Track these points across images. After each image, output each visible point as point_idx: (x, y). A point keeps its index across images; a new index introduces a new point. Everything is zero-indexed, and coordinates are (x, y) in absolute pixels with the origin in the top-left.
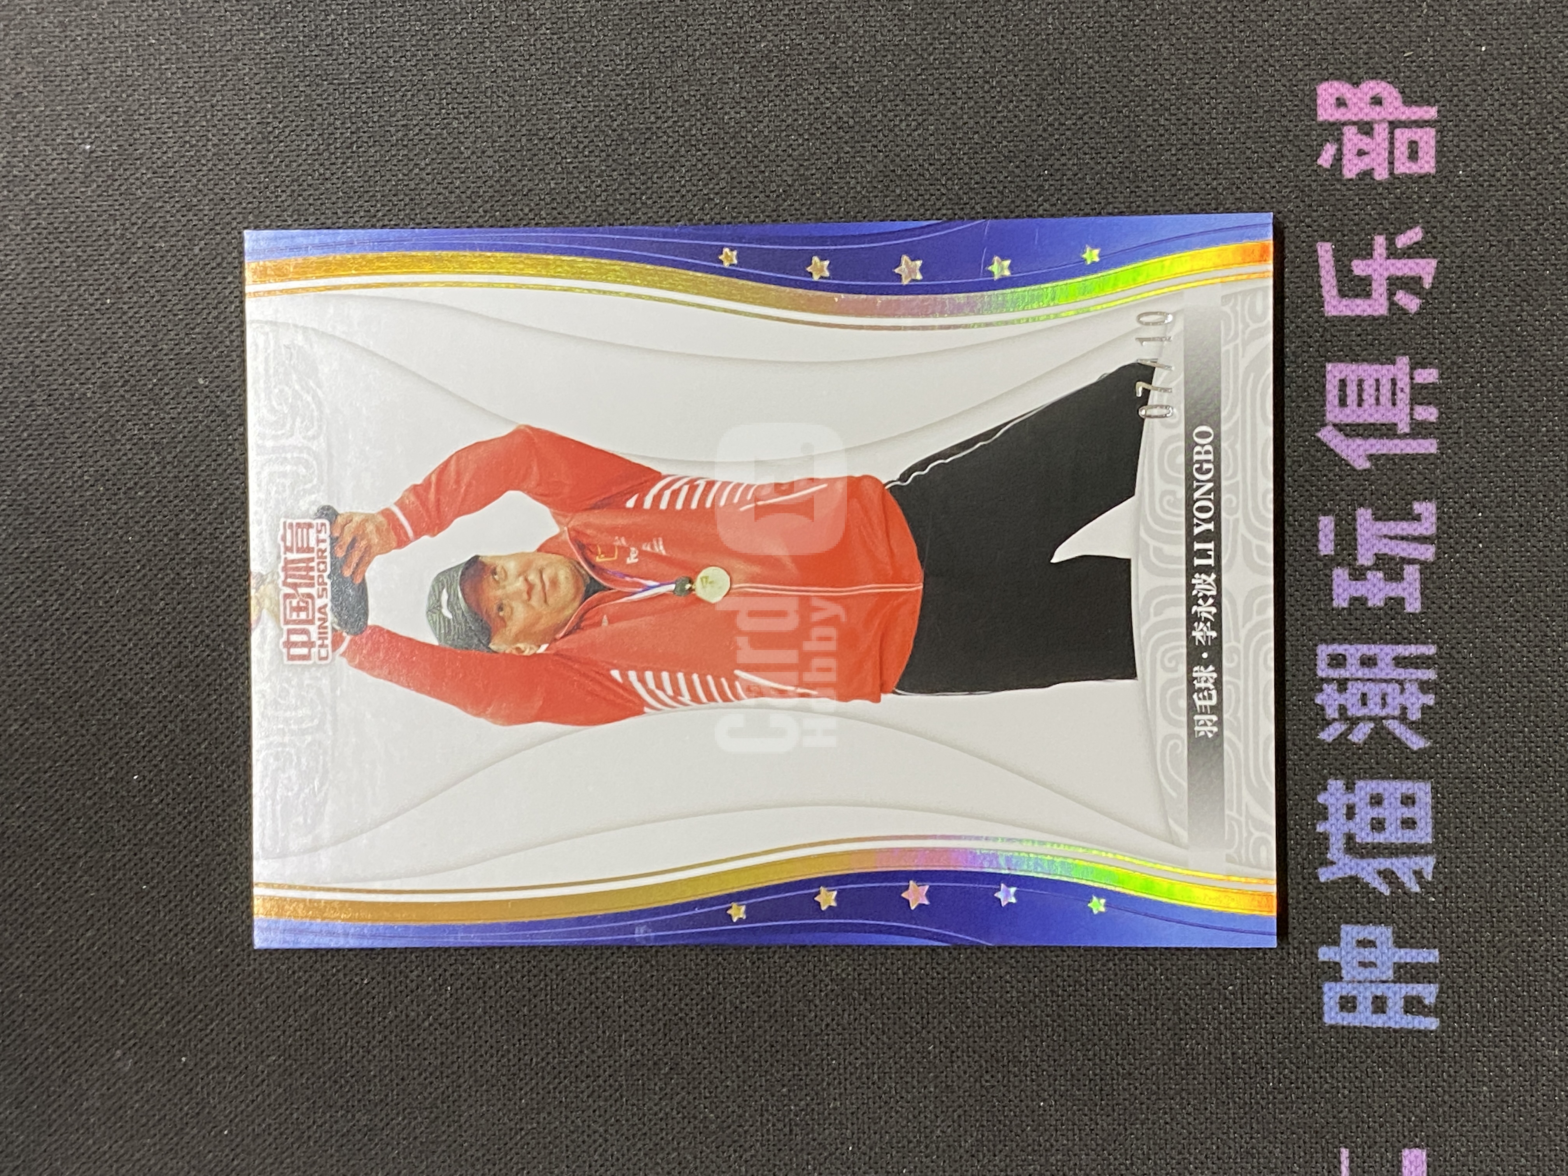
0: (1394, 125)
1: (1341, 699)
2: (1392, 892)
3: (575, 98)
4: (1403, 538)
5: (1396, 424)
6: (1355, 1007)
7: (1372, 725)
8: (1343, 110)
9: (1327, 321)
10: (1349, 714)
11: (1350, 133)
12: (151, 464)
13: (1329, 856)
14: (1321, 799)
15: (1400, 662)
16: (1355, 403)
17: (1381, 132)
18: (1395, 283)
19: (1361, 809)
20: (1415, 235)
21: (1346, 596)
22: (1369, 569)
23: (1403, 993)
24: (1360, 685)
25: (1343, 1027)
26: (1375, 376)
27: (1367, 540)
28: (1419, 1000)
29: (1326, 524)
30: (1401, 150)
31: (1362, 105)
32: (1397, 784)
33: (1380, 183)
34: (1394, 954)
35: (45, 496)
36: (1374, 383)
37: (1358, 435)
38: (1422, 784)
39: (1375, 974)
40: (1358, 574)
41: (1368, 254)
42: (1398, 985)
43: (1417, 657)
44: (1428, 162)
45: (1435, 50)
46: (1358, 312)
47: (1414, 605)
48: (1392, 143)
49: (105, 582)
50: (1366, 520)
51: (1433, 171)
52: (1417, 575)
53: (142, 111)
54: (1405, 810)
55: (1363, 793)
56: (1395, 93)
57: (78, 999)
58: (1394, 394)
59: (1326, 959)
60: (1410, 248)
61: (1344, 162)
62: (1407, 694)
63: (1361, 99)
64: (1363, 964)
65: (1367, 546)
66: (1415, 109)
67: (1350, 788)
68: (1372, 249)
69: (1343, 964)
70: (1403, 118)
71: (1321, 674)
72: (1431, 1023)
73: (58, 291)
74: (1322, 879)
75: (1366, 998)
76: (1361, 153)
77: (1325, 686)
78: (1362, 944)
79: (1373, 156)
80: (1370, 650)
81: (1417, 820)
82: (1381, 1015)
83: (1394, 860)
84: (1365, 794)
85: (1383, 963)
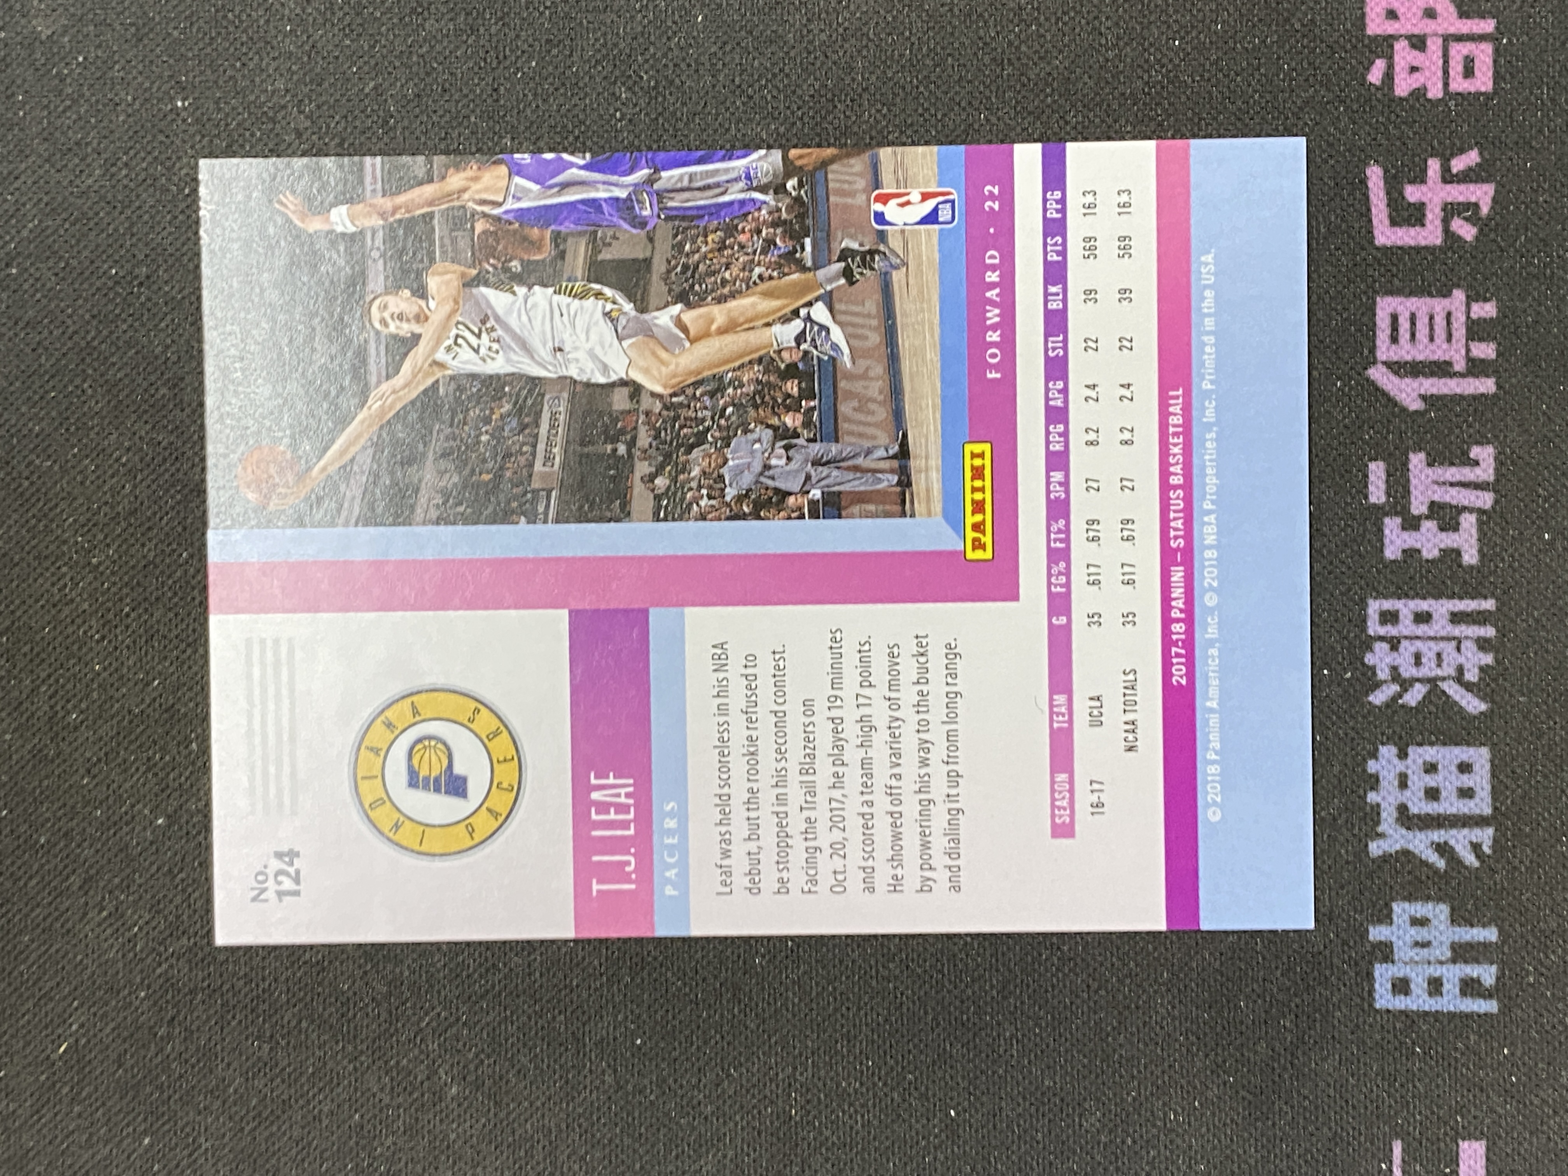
0: (1447, 39)
1: (1393, 660)
2: (1448, 866)
4: (1458, 485)
5: (1448, 362)
6: (1408, 991)
7: (1428, 687)
8: (1394, 22)
9: (1377, 251)
10: (1402, 674)
11: (1401, 47)
13: (1380, 828)
14: (1371, 769)
15: (1457, 618)
16: (1408, 338)
17: (1434, 46)
18: (1451, 210)
19: (1414, 777)
20: (1472, 158)
21: (1398, 547)
22: (1422, 518)
23: (1459, 974)
24: (1412, 643)
25: (1400, 1012)
26: (1428, 310)
28: (1478, 981)
29: (1377, 471)
30: (1456, 68)
31: (1414, 18)
32: (1453, 750)
33: (1433, 101)
34: (1451, 933)
36: (1426, 317)
37: (1408, 374)
38: (1480, 750)
39: (1433, 954)
40: (1411, 524)
41: (1420, 178)
42: (1454, 966)
43: (1475, 613)
44: (1485, 80)
46: (1411, 242)
47: (1470, 557)
48: (1446, 59)
50: (1419, 465)
51: (1490, 90)
52: (1474, 524)
54: (1462, 778)
55: (1416, 761)
56: (1450, 7)
58: (1449, 331)
59: (1377, 939)
60: (1465, 172)
61: (1395, 79)
62: (1464, 653)
63: (1414, 13)
64: (1417, 944)
65: (1421, 493)
66: (1471, 22)
67: (1403, 755)
68: (1425, 174)
69: (1396, 945)
70: (1458, 31)
71: (1371, 631)
72: (1490, 1006)
74: (1373, 853)
75: (1421, 980)
76: (1414, 69)
77: (1376, 645)
78: (1419, 922)
79: (1427, 74)
80: (1424, 605)
81: (1477, 789)
82: (1439, 999)
83: (1454, 832)
84: (1420, 761)
85: (1441, 943)
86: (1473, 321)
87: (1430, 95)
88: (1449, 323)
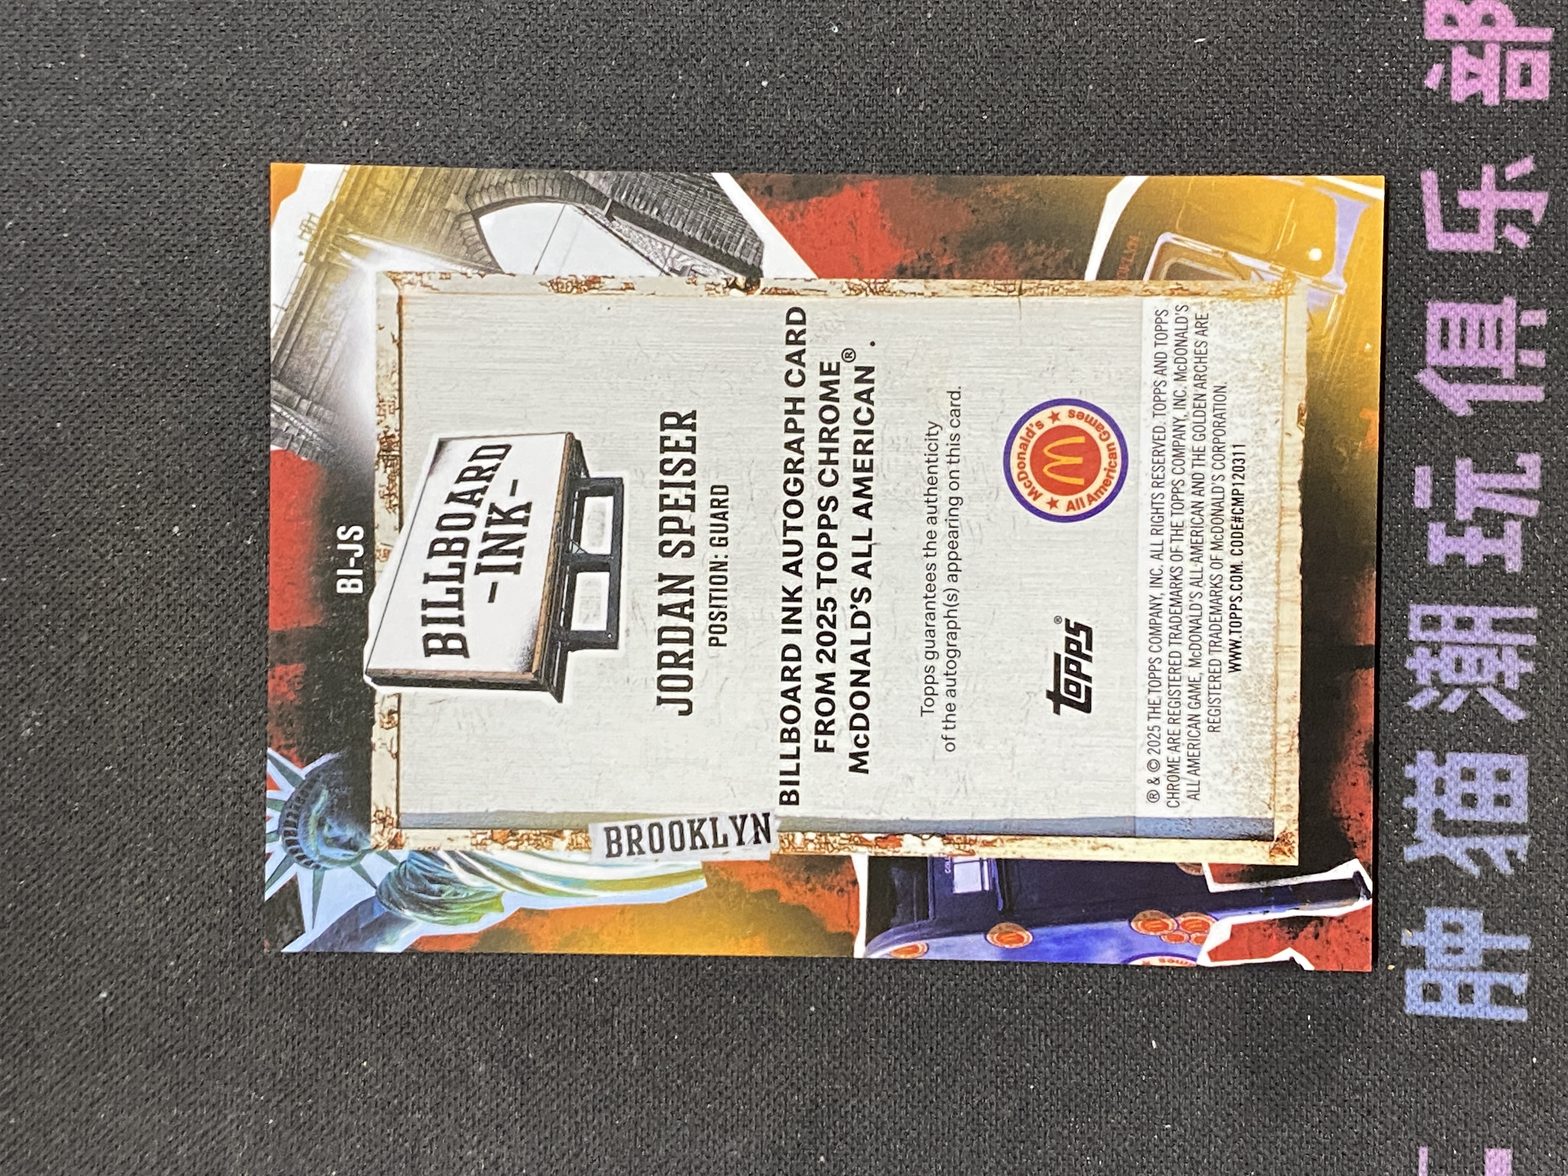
0: (1506, 46)
1: (1433, 665)
2: (1484, 875)
4: (1509, 492)
5: (1497, 369)
6: (1439, 997)
7: (1467, 693)
8: (1452, 28)
9: (1429, 255)
10: (1442, 680)
11: (1459, 54)
13: (1416, 834)
14: (1408, 773)
15: (1498, 625)
16: (1458, 344)
17: (1492, 52)
18: (1503, 217)
19: (1451, 784)
20: (1525, 166)
21: (1442, 552)
22: (1466, 524)
23: (1491, 981)
24: (1453, 649)
25: (1430, 1017)
26: (1479, 316)
28: (1508, 990)
29: (1423, 476)
30: (1513, 75)
31: (1473, 24)
32: (1491, 757)
33: (1489, 107)
34: (1484, 940)
36: (1476, 323)
37: (1457, 380)
38: (1518, 758)
39: (1465, 961)
40: (1456, 529)
41: (1474, 184)
42: (1486, 973)
46: (1462, 247)
47: (1514, 565)
48: (1503, 65)
50: (1466, 471)
51: (1547, 98)
52: (1519, 532)
54: (1499, 786)
55: (1454, 767)
56: (1509, 13)
58: (1499, 339)
59: (1410, 944)
60: (1519, 179)
61: (1452, 84)
62: (1504, 661)
63: (1472, 18)
64: (1449, 950)
65: (1466, 499)
66: (1528, 30)
67: (1441, 761)
68: (1480, 180)
69: (1428, 951)
70: (1516, 39)
71: (1413, 636)
72: (1521, 1015)
74: (1409, 858)
75: (1451, 986)
76: (1471, 75)
77: (1416, 650)
78: (1452, 928)
79: (1484, 80)
80: (1467, 612)
81: (1514, 797)
82: (1469, 1005)
83: (1489, 839)
84: (1458, 768)
85: (1474, 950)
86: (1523, 329)
87: (1486, 102)
88: (1499, 330)
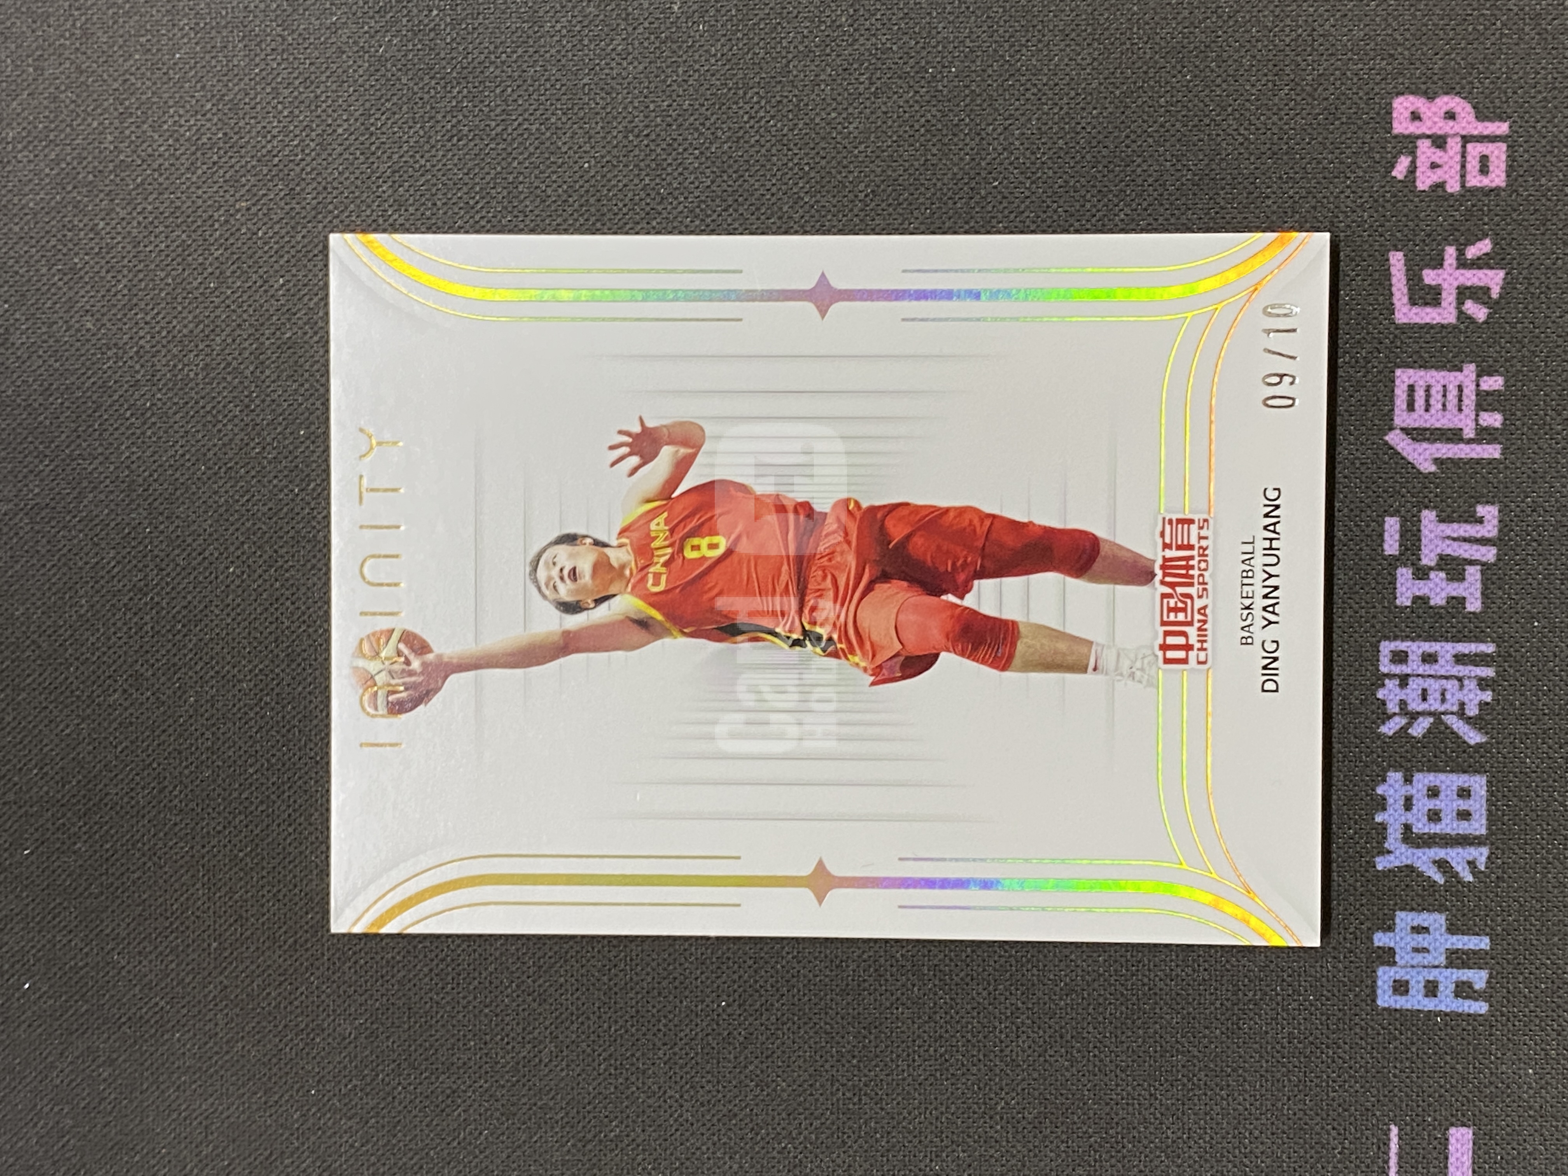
0: (1466, 139)
1: (1402, 695)
2: (1446, 881)
3: (671, 96)
4: (1465, 540)
5: (1461, 429)
6: (1407, 991)
7: (1431, 720)
8: (1417, 123)
9: (1397, 329)
10: (1410, 708)
11: (1424, 146)
12: (252, 445)
13: (1386, 845)
14: (1380, 790)
15: (1460, 659)
16: (1423, 408)
17: (1454, 145)
18: (1464, 293)
19: (1418, 800)
20: (1484, 246)
21: (1409, 594)
22: (1431, 569)
23: (1454, 977)
24: (1420, 680)
25: (1396, 1010)
26: (1442, 382)
27: (1431, 540)
28: (1469, 985)
29: (1392, 525)
30: (1473, 165)
31: (1436, 119)
32: (1453, 777)
33: (1452, 195)
34: (1446, 940)
35: (147, 474)
36: (1440, 388)
37: (1425, 440)
38: (1477, 778)
39: (1428, 959)
40: (1422, 573)
41: (1438, 264)
42: (1449, 970)
43: (1476, 655)
44: (1498, 176)
45: (1508, 68)
46: (1428, 320)
47: (1474, 605)
48: (1463, 156)
49: (205, 558)
50: (1431, 521)
51: (1503, 185)
52: (1478, 576)
53: (247, 100)
54: (1461, 802)
55: (1420, 786)
56: (1469, 108)
57: (172, 961)
58: (1460, 400)
59: (1381, 944)
60: (1479, 258)
61: (1418, 174)
62: (1465, 691)
63: (1435, 113)
64: (1416, 950)
65: (1432, 547)
66: (1487, 124)
67: (1408, 780)
68: (1443, 259)
69: (1397, 950)
70: (1476, 133)
71: (1384, 669)
72: (1481, 1007)
73: (163, 274)
74: (1380, 867)
75: (1418, 982)
76: (1434, 166)
77: (1387, 681)
78: (1417, 930)
79: (1446, 170)
80: (1432, 647)
81: (1474, 813)
82: (1433, 999)
83: (1453, 850)
84: (1424, 786)
85: (1437, 949)
86: (1482, 393)
87: (1449, 190)
88: (1460, 392)
